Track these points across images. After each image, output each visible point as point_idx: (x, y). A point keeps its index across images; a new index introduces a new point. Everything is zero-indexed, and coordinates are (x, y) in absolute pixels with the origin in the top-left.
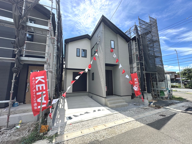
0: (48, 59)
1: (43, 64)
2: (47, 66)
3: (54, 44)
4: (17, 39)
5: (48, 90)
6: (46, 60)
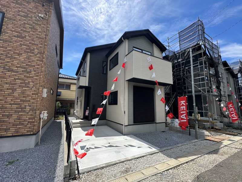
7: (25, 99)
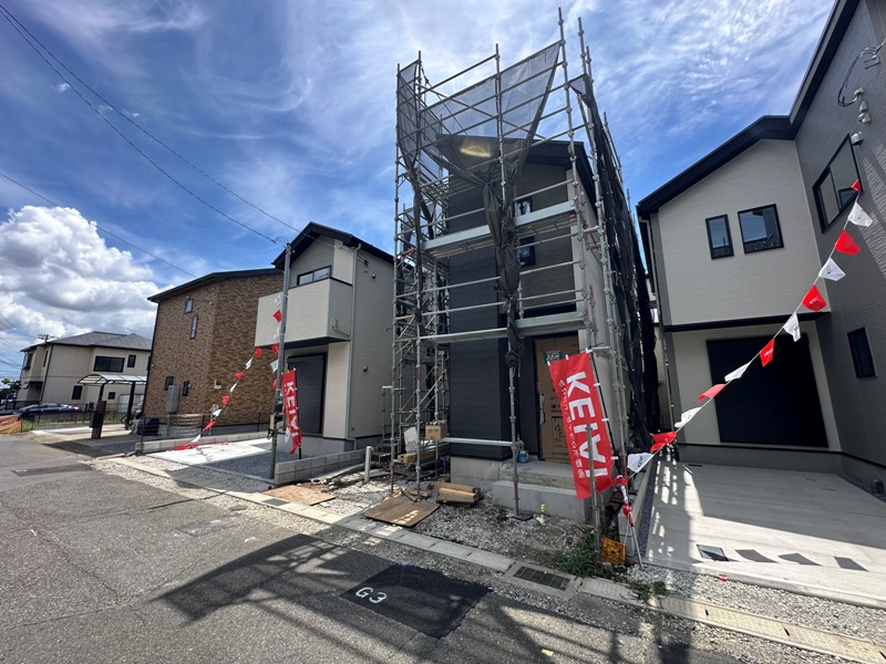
0: (586, 311)
1: (573, 329)
2: (589, 335)
3: (598, 247)
4: (503, 273)
5: (605, 420)
6: (580, 314)
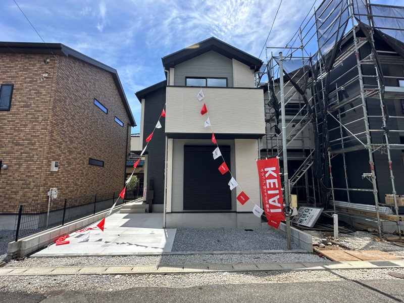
7: (29, 174)
